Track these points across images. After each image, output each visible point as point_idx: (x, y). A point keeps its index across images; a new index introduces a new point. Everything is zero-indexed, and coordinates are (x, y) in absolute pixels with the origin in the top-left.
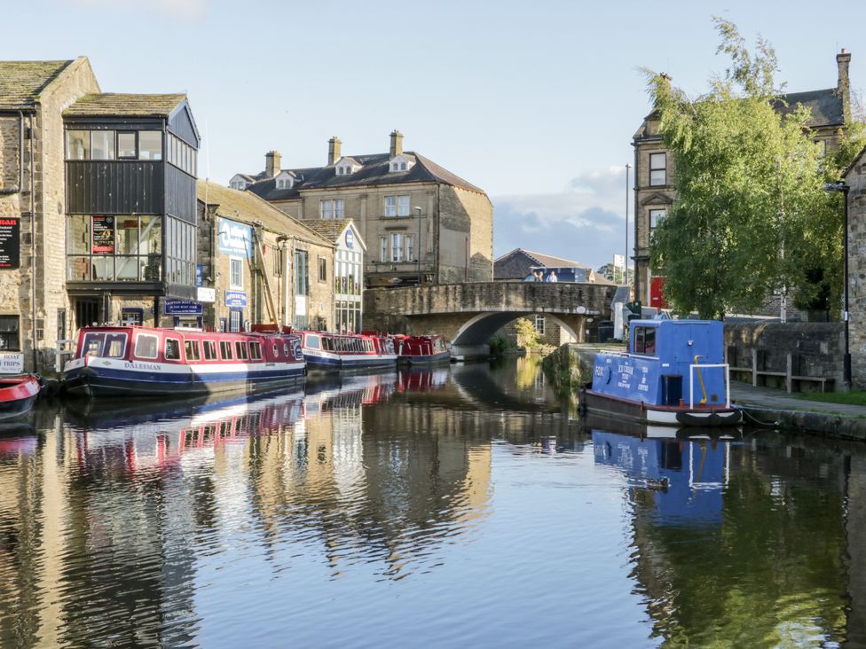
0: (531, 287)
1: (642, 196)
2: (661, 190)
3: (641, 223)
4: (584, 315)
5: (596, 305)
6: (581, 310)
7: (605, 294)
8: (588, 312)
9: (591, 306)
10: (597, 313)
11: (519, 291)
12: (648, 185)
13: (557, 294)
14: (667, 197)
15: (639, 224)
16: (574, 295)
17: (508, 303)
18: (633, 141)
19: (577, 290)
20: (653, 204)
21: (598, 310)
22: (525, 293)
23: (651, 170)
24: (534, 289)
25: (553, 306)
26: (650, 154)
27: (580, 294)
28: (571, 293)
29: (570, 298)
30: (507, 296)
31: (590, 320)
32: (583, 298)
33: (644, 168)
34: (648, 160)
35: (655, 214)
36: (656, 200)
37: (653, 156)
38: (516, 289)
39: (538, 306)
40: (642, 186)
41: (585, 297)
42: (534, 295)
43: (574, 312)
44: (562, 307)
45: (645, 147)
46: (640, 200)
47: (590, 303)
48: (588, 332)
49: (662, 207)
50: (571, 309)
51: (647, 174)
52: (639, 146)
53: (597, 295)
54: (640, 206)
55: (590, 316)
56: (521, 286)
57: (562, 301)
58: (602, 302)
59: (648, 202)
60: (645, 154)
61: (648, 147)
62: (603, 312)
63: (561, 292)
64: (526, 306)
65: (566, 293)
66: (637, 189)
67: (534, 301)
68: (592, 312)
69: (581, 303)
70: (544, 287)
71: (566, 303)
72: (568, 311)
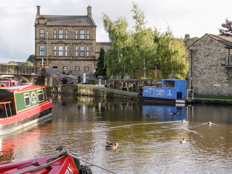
0: (17, 67)
1: (37, 41)
2: (43, 40)
3: (37, 49)
4: (34, 76)
5: (38, 73)
6: (33, 74)
7: (41, 70)
8: (35, 75)
9: (36, 73)
10: (38, 75)
11: (13, 68)
12: (39, 38)
13: (26, 69)
14: (45, 42)
15: (36, 49)
16: (31, 70)
17: (9, 71)
18: (34, 25)
19: (32, 68)
20: (41, 44)
21: (39, 74)
22: (15, 69)
23: (40, 34)
24: (18, 68)
25: (24, 73)
26: (40, 29)
27: (33, 69)
28: (30, 69)
29: (30, 71)
30: (9, 70)
31: (36, 77)
32: (34, 71)
33: (38, 33)
34: (39, 31)
35: (41, 47)
36: (42, 43)
37: (40, 30)
38: (12, 67)
39: (19, 73)
40: (37, 38)
41: (35, 70)
42: (18, 69)
43: (31, 75)
44: (27, 73)
45: (38, 27)
46: (37, 42)
47: (36, 72)
48: (36, 81)
49: (43, 45)
50: (30, 73)
51: (39, 35)
52: (36, 26)
53: (38, 70)
54: (37, 44)
55: (36, 76)
56: (13, 67)
57: (27, 71)
58: (40, 72)
59: (39, 43)
60: (38, 29)
61: (39, 27)
62: (40, 75)
63: (27, 69)
64: (15, 73)
65: (28, 69)
66: (36, 39)
67: (18, 71)
68: (37, 75)
69: (33, 72)
70: (21, 67)
71: (28, 72)
72: (29, 74)
